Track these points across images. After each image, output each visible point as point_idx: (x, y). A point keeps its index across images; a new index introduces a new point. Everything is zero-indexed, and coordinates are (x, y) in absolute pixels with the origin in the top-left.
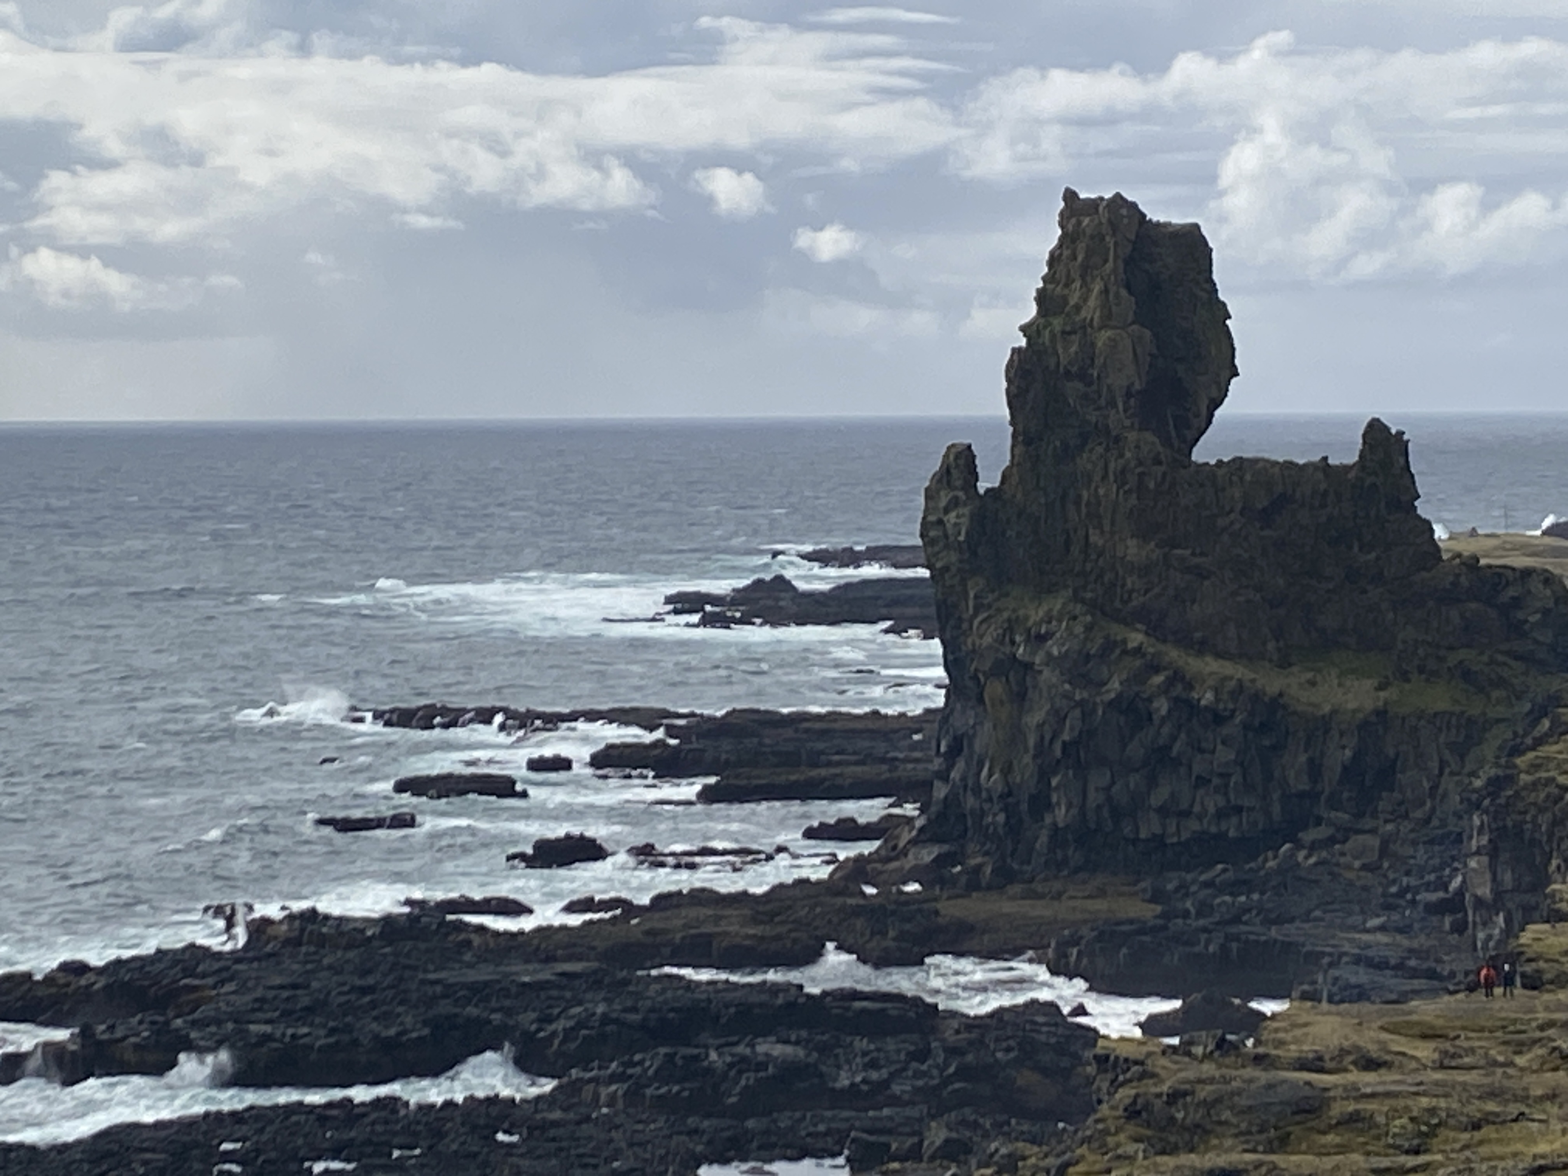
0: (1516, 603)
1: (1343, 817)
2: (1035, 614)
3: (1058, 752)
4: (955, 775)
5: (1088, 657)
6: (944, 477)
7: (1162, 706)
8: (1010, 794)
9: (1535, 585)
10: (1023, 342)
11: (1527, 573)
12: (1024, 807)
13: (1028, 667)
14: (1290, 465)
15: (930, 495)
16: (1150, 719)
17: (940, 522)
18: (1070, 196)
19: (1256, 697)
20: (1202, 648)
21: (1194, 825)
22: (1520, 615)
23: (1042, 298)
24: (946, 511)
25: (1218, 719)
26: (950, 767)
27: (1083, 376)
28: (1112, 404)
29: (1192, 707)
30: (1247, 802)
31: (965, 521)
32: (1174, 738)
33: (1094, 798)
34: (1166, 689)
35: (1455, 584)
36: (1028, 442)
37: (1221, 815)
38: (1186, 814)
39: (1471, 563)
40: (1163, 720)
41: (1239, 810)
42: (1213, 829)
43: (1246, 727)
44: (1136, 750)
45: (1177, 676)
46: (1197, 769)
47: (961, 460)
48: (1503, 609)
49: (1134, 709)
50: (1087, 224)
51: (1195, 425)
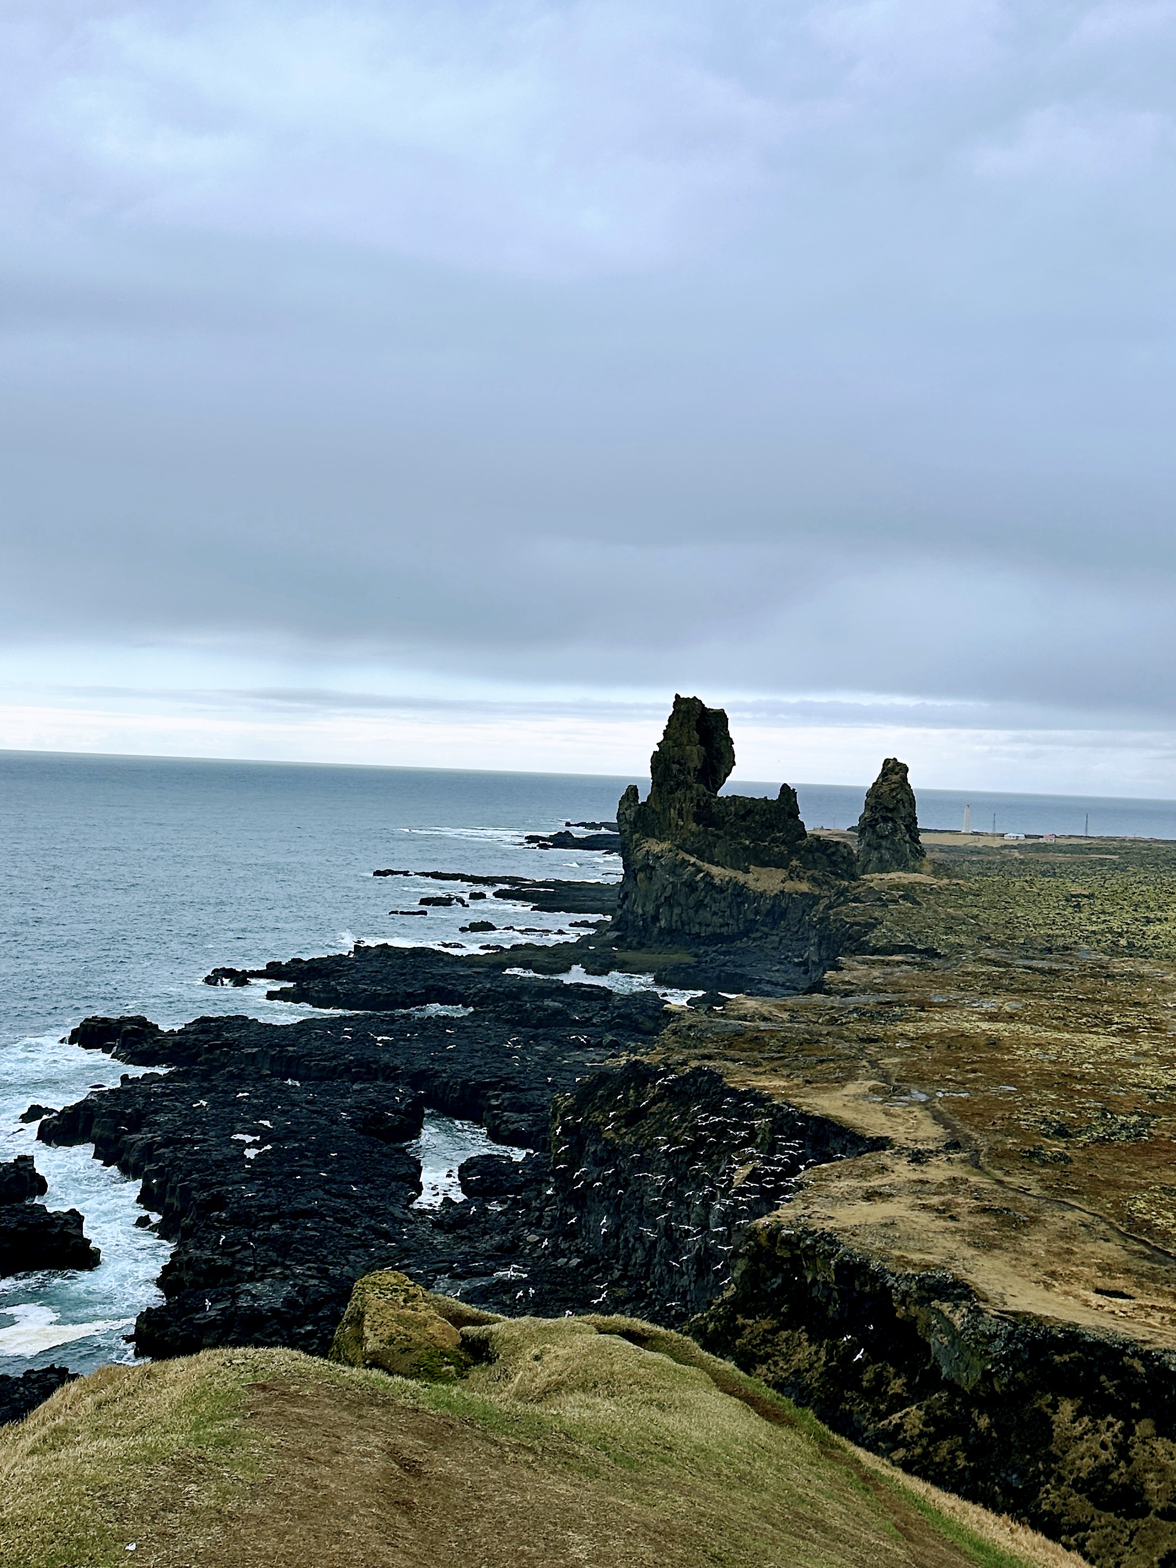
0: (833, 853)
1: (766, 929)
3: (662, 900)
4: (625, 907)
5: (676, 865)
6: (626, 797)
7: (702, 885)
8: (644, 915)
9: (841, 848)
10: (657, 749)
11: (838, 843)
12: (649, 919)
13: (653, 868)
14: (753, 799)
15: (620, 804)
16: (697, 889)
17: (624, 813)
18: (677, 696)
19: (736, 883)
20: (717, 864)
21: (710, 929)
22: (834, 858)
23: (665, 733)
24: (626, 809)
25: (722, 891)
26: (624, 903)
27: (679, 763)
28: (689, 773)
29: (714, 886)
30: (731, 922)
31: (633, 814)
32: (706, 897)
33: (675, 918)
34: (703, 878)
35: (811, 846)
36: (658, 785)
37: (721, 926)
38: (708, 925)
39: (818, 839)
40: (702, 890)
41: (728, 925)
42: (718, 931)
43: (732, 894)
44: (691, 901)
45: (708, 874)
46: (713, 909)
47: (633, 791)
48: (828, 856)
49: (691, 886)
50: (683, 707)
51: (719, 782)
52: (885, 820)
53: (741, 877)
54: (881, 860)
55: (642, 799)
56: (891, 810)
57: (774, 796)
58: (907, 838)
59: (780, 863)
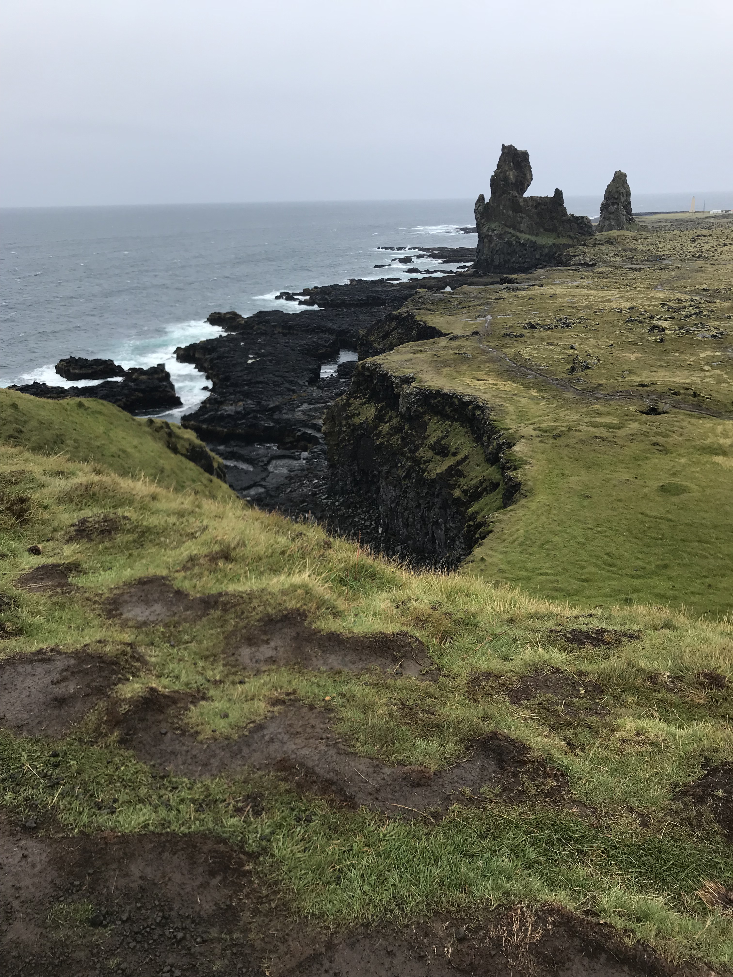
0: (581, 223)
2: (493, 226)
3: (495, 251)
4: (479, 258)
5: (502, 234)
6: (478, 201)
7: (514, 243)
9: (585, 220)
10: (494, 174)
11: (582, 217)
14: (541, 197)
15: (476, 204)
16: (512, 245)
17: (478, 211)
18: (503, 145)
19: (532, 241)
20: (522, 232)
22: (581, 225)
23: (498, 165)
24: (479, 207)
25: (524, 245)
26: (478, 256)
27: (504, 181)
28: (509, 186)
29: (520, 243)
32: (516, 249)
34: (515, 240)
35: (570, 220)
36: (494, 194)
39: (573, 215)
40: (514, 246)
43: (529, 247)
44: (509, 251)
45: (517, 237)
47: (482, 198)
48: (578, 224)
49: (509, 243)
50: (506, 151)
51: (524, 190)
52: (613, 204)
53: (533, 238)
54: (610, 225)
55: (487, 200)
56: (616, 199)
57: (551, 194)
58: (624, 213)
59: (553, 230)
